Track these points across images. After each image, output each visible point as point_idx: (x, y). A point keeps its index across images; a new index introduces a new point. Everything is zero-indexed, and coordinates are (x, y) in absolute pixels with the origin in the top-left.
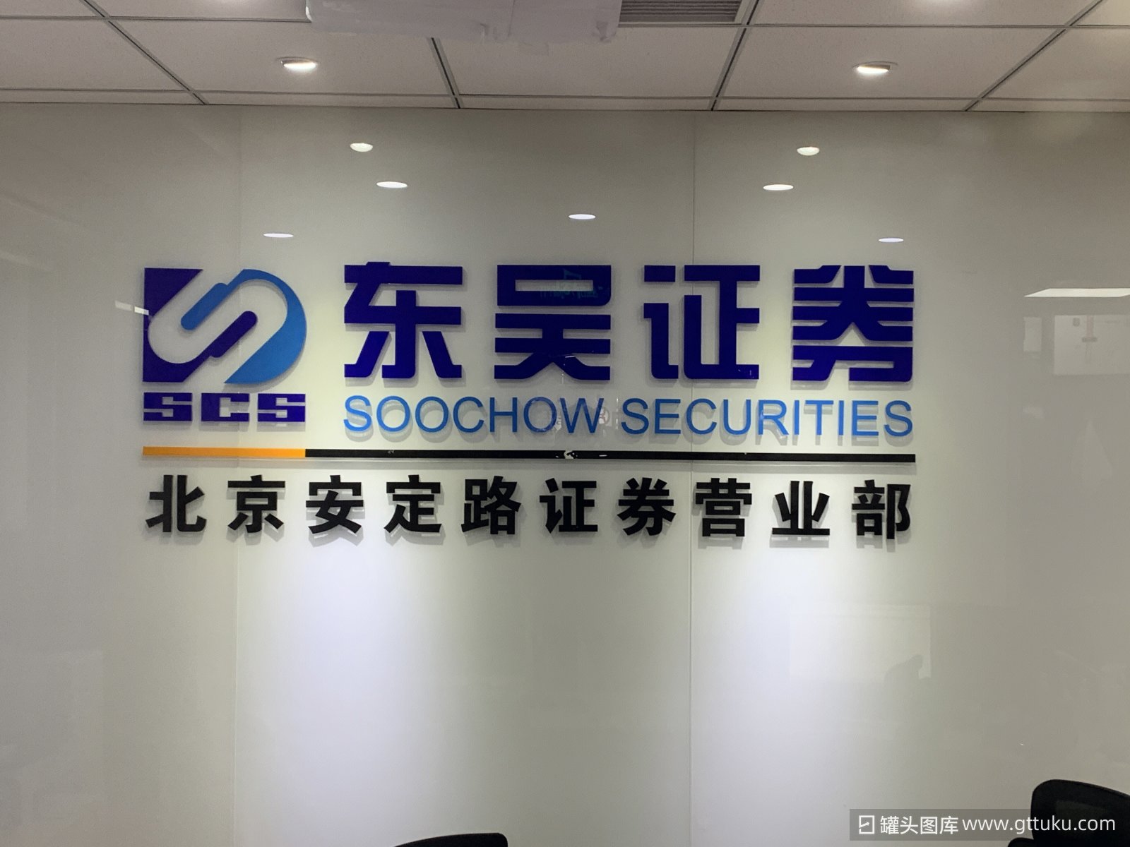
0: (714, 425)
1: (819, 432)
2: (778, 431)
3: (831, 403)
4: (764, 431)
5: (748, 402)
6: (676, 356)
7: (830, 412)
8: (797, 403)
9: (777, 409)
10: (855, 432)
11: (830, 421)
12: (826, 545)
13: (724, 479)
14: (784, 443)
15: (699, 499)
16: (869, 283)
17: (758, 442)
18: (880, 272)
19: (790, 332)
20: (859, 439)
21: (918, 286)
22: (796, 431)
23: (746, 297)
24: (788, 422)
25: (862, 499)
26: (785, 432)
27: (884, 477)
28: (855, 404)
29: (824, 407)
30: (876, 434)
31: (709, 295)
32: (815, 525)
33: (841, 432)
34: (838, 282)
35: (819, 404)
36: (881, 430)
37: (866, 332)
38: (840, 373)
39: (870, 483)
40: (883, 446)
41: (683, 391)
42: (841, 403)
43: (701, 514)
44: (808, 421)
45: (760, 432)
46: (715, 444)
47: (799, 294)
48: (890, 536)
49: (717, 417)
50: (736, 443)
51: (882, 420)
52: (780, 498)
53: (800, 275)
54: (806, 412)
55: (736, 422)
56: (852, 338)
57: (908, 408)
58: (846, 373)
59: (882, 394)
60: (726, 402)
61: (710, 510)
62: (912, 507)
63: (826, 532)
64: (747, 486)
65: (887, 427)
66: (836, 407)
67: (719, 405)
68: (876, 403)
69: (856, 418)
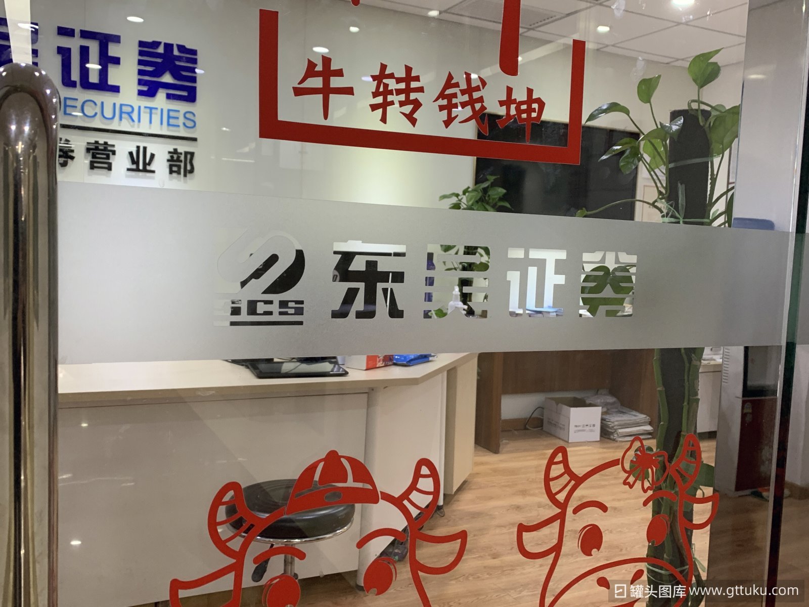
0: (96, 114)
1: (151, 122)
2: (130, 120)
3: (156, 109)
4: (123, 120)
5: (114, 104)
6: (75, 76)
7: (156, 114)
8: (140, 107)
9: (129, 109)
10: (169, 124)
11: (156, 118)
12: (153, 178)
13: (101, 142)
14: (133, 126)
15: (88, 150)
16: (176, 52)
17: (119, 125)
18: (181, 48)
19: (136, 72)
20: (171, 128)
21: (200, 57)
22: (139, 121)
23: (113, 50)
24: (135, 116)
25: (172, 157)
26: (133, 121)
27: (182, 148)
28: (169, 111)
29: (153, 111)
30: (179, 126)
31: (94, 47)
32: (148, 168)
33: (162, 123)
34: (161, 50)
35: (151, 109)
36: (181, 125)
37: (175, 76)
38: (161, 94)
39: (175, 150)
40: (182, 133)
41: (80, 94)
42: (162, 110)
43: (90, 158)
44: (145, 117)
45: (121, 118)
46: (97, 123)
47: (141, 53)
48: (185, 175)
49: (98, 110)
50: (108, 124)
51: (181, 120)
52: (131, 154)
53: (142, 44)
54: (145, 112)
55: (108, 113)
56: (167, 78)
57: (194, 115)
58: (165, 95)
59: (182, 107)
60: (102, 103)
61: (94, 156)
62: (195, 163)
63: (153, 172)
64: (113, 146)
65: (184, 124)
66: (159, 111)
67: (99, 104)
68: (178, 111)
69: (169, 117)
